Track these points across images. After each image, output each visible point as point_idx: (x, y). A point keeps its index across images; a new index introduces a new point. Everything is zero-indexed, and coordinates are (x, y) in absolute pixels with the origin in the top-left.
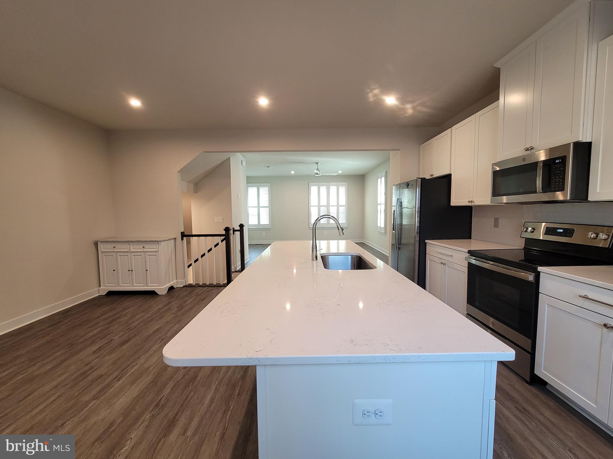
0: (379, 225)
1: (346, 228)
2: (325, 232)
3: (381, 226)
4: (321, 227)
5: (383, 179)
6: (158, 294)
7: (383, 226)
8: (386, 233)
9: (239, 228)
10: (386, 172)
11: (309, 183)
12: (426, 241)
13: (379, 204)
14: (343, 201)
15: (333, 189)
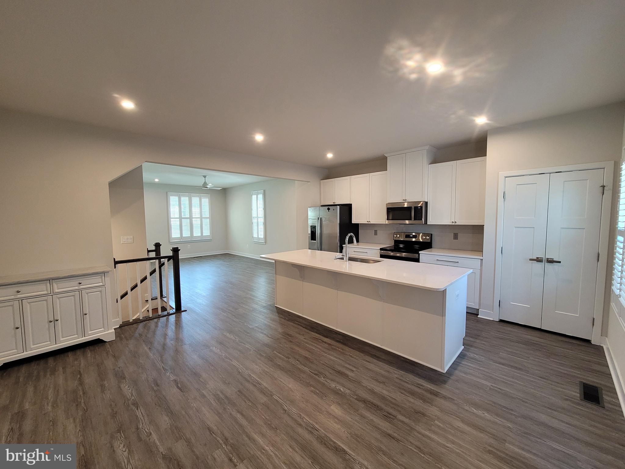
0: (255, 235)
1: (211, 240)
2: (188, 246)
3: (260, 237)
4: (183, 240)
5: (261, 196)
6: (106, 342)
7: (262, 236)
8: (265, 243)
9: (154, 248)
10: (264, 191)
11: (167, 193)
12: (343, 245)
13: (255, 218)
14: (206, 212)
15: (195, 200)
